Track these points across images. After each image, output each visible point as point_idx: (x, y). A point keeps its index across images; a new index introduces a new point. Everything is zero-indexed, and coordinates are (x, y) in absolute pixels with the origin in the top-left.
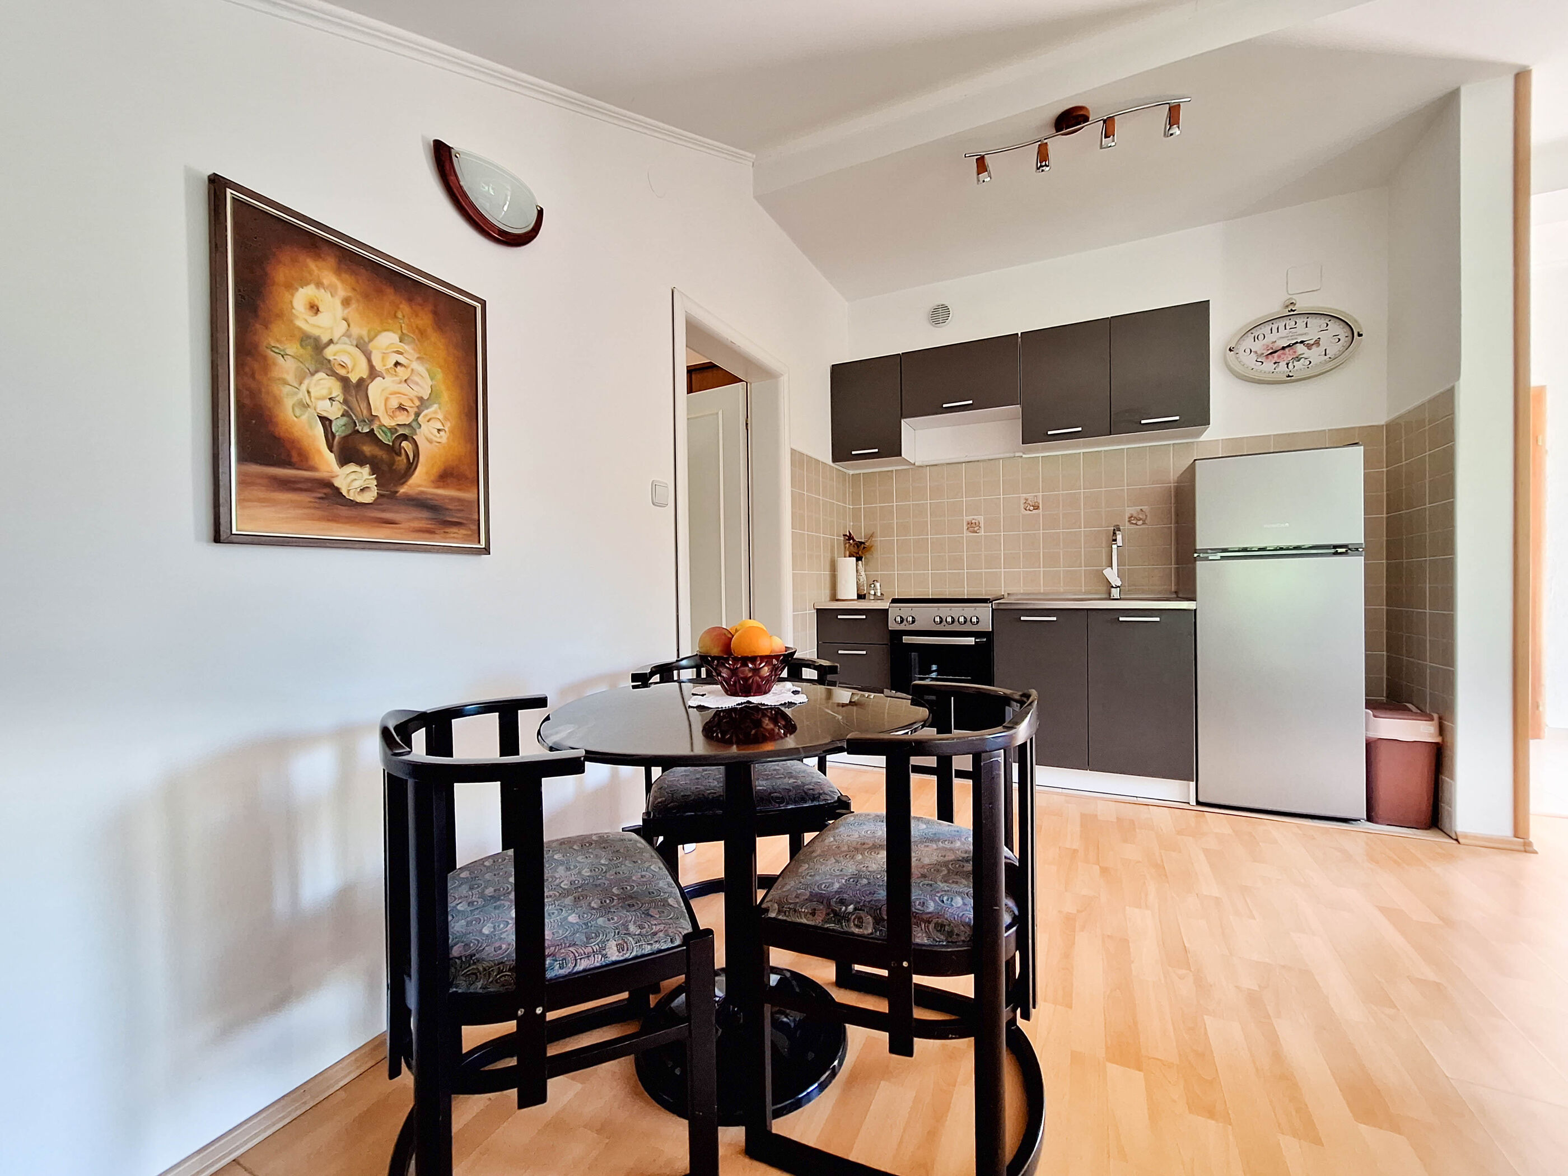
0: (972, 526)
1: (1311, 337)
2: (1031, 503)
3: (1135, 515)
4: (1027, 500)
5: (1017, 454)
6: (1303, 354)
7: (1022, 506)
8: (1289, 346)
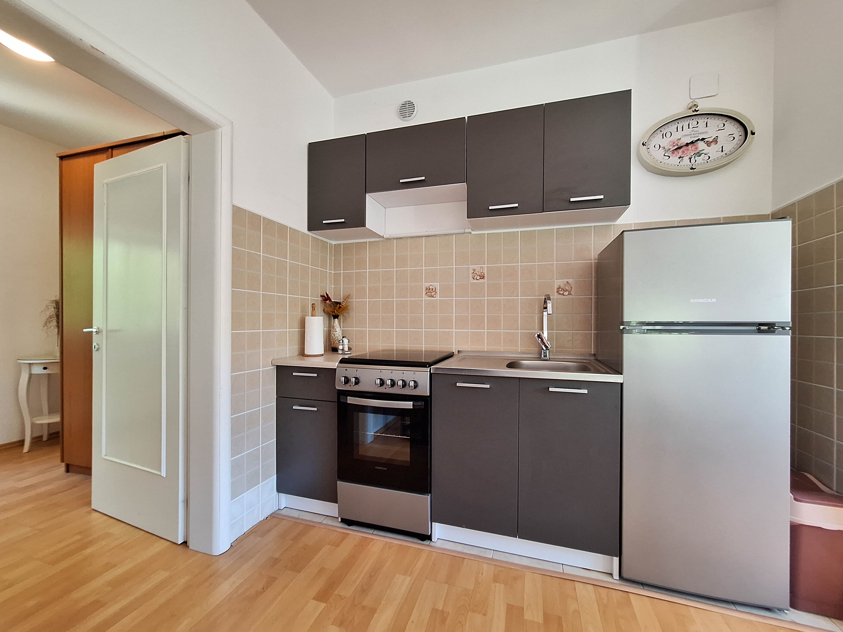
0: (430, 292)
1: (710, 134)
2: (478, 273)
3: (562, 286)
4: (474, 270)
5: (467, 231)
6: (704, 150)
7: (471, 275)
8: (692, 142)
